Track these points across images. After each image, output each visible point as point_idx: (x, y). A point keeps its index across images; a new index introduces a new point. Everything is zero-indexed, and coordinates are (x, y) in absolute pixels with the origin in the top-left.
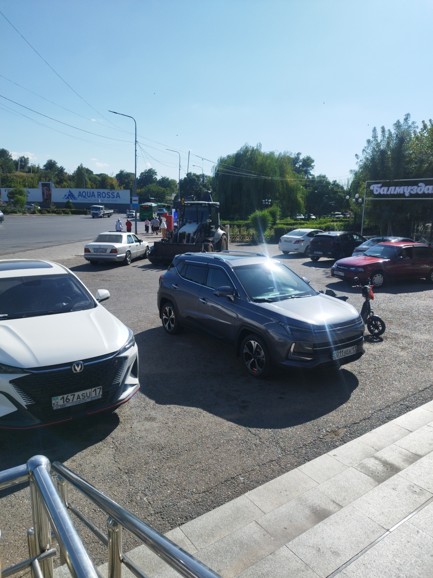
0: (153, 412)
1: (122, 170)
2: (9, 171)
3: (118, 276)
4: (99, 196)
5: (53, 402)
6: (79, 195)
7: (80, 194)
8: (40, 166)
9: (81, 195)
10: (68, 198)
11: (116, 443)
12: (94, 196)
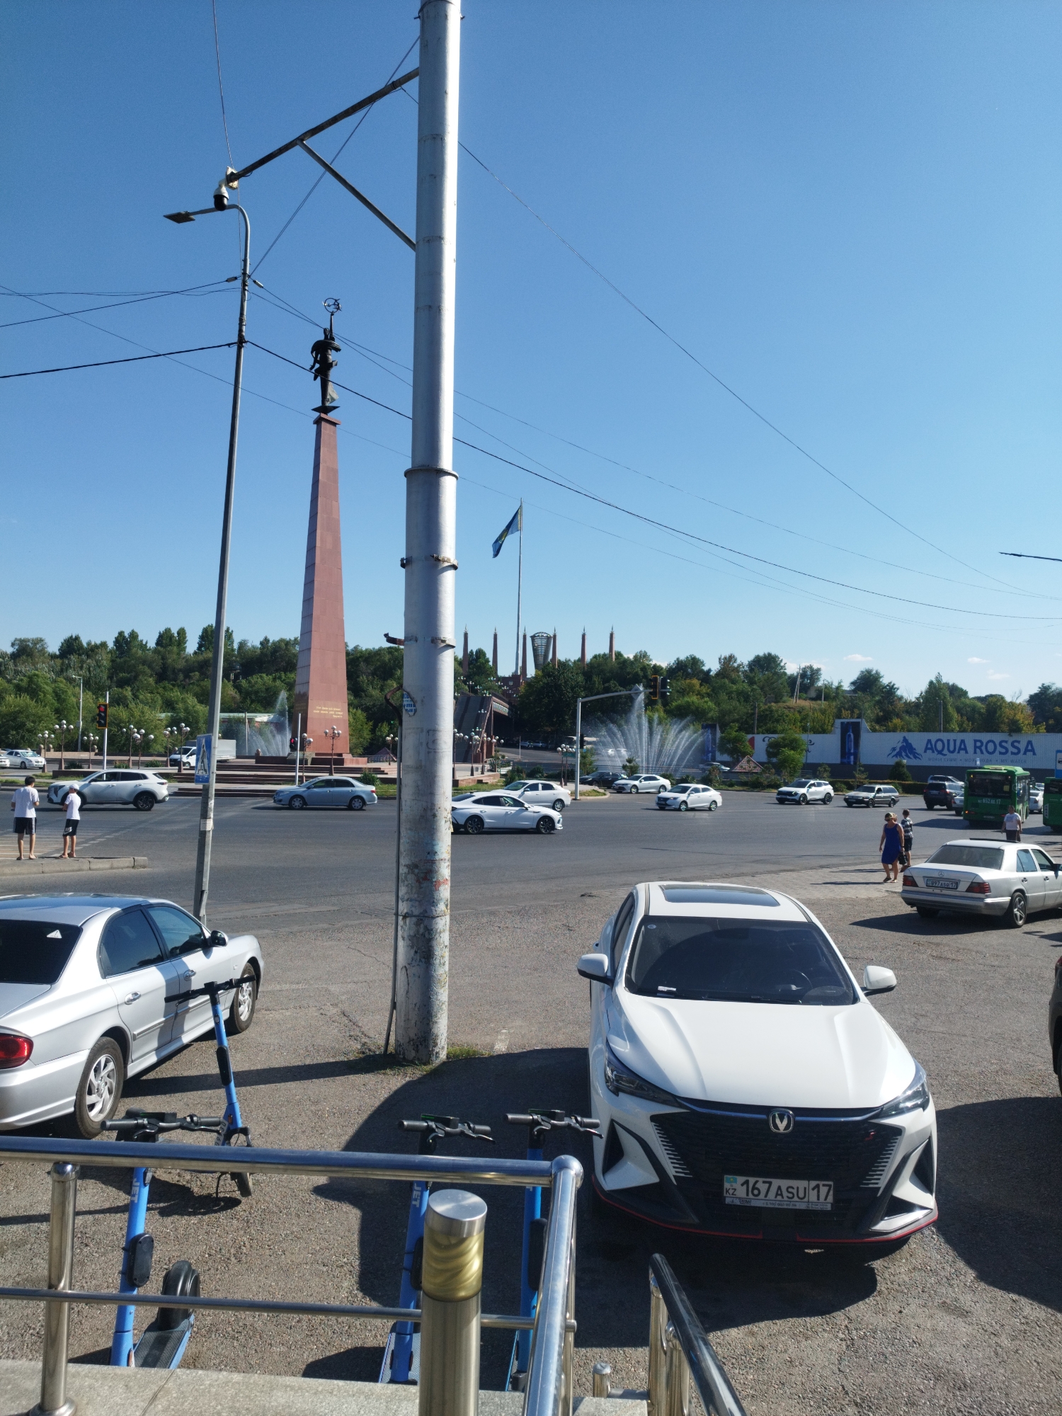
0: (969, 1297)
1: (1046, 684)
2: (776, 698)
3: (981, 953)
4: (978, 750)
5: (727, 1185)
6: (926, 749)
7: (930, 746)
8: (842, 684)
9: (931, 749)
10: (899, 754)
11: (854, 1332)
12: (965, 749)
